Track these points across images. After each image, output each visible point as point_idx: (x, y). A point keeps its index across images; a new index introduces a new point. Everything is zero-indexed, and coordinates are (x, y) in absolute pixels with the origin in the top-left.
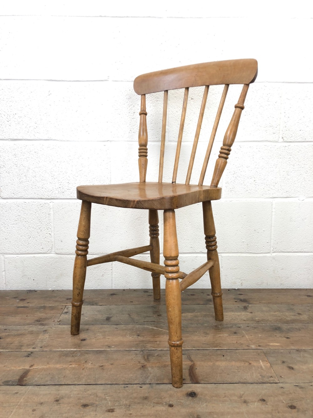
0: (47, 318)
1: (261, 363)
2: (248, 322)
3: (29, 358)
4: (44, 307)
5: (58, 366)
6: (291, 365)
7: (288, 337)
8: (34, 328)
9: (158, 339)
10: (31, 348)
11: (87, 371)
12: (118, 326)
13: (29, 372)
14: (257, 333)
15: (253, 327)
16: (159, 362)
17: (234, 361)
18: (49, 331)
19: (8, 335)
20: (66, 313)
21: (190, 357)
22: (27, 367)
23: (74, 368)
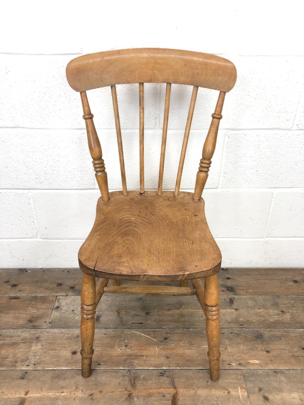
0: (39, 317)
1: (239, 391)
2: (232, 325)
3: (24, 382)
4: (35, 298)
5: (51, 394)
6: (266, 395)
7: (269, 350)
8: (26, 334)
9: (145, 353)
10: (25, 366)
11: (77, 402)
12: (107, 330)
13: (25, 402)
14: (239, 343)
15: (236, 334)
16: (145, 389)
17: (214, 388)
18: (41, 339)
19: (3, 344)
20: (58, 307)
21: (174, 382)
22: (23, 396)
23: (65, 398)
